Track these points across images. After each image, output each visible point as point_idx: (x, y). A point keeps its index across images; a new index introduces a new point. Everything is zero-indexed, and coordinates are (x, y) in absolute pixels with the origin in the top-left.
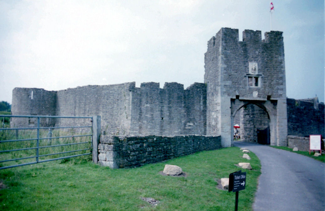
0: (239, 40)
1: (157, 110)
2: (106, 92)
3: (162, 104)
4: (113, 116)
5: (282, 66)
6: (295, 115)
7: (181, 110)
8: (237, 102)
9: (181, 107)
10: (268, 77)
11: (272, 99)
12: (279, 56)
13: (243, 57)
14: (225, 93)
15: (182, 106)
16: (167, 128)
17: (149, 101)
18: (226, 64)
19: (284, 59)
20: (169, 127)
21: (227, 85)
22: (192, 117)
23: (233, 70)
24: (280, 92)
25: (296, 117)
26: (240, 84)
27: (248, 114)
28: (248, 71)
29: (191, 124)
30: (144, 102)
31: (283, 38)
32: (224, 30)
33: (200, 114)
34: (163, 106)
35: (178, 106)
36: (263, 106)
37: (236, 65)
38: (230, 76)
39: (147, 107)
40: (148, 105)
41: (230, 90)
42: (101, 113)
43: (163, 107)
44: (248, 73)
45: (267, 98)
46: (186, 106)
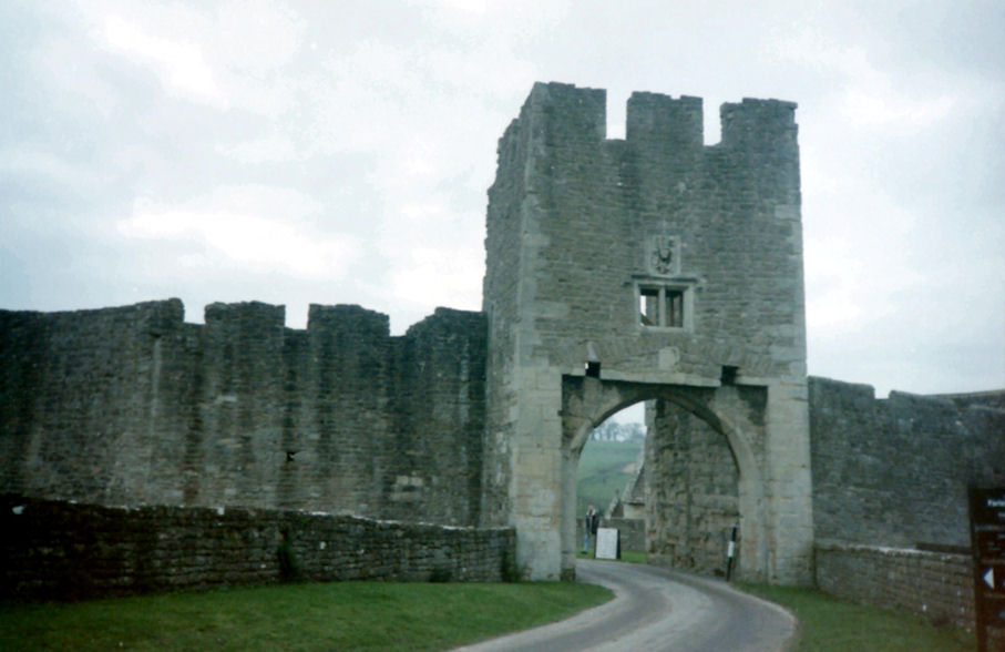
0: (605, 136)
1: (271, 417)
2: (67, 339)
3: (293, 393)
4: (83, 444)
5: (791, 245)
6: (875, 455)
7: (374, 421)
8: (591, 388)
9: (374, 408)
10: (727, 290)
11: (745, 380)
12: (775, 201)
13: (623, 205)
14: (538, 352)
15: (376, 403)
16: (309, 498)
17: (234, 381)
18: (546, 233)
19: (799, 215)
20: (316, 492)
21: (549, 320)
22: (421, 453)
23: (575, 260)
24: (778, 353)
25: (878, 461)
26: (602, 316)
27: (670, 447)
28: (642, 261)
29: (417, 482)
30: (214, 384)
31: (795, 128)
32: (545, 92)
33: (453, 440)
34: (299, 405)
35: (360, 404)
36: (706, 409)
37: (591, 239)
38: (563, 283)
39: (225, 405)
40: (232, 399)
41: (562, 339)
42: (41, 429)
43: (294, 409)
44: (637, 273)
45: (720, 376)
46: (398, 403)
